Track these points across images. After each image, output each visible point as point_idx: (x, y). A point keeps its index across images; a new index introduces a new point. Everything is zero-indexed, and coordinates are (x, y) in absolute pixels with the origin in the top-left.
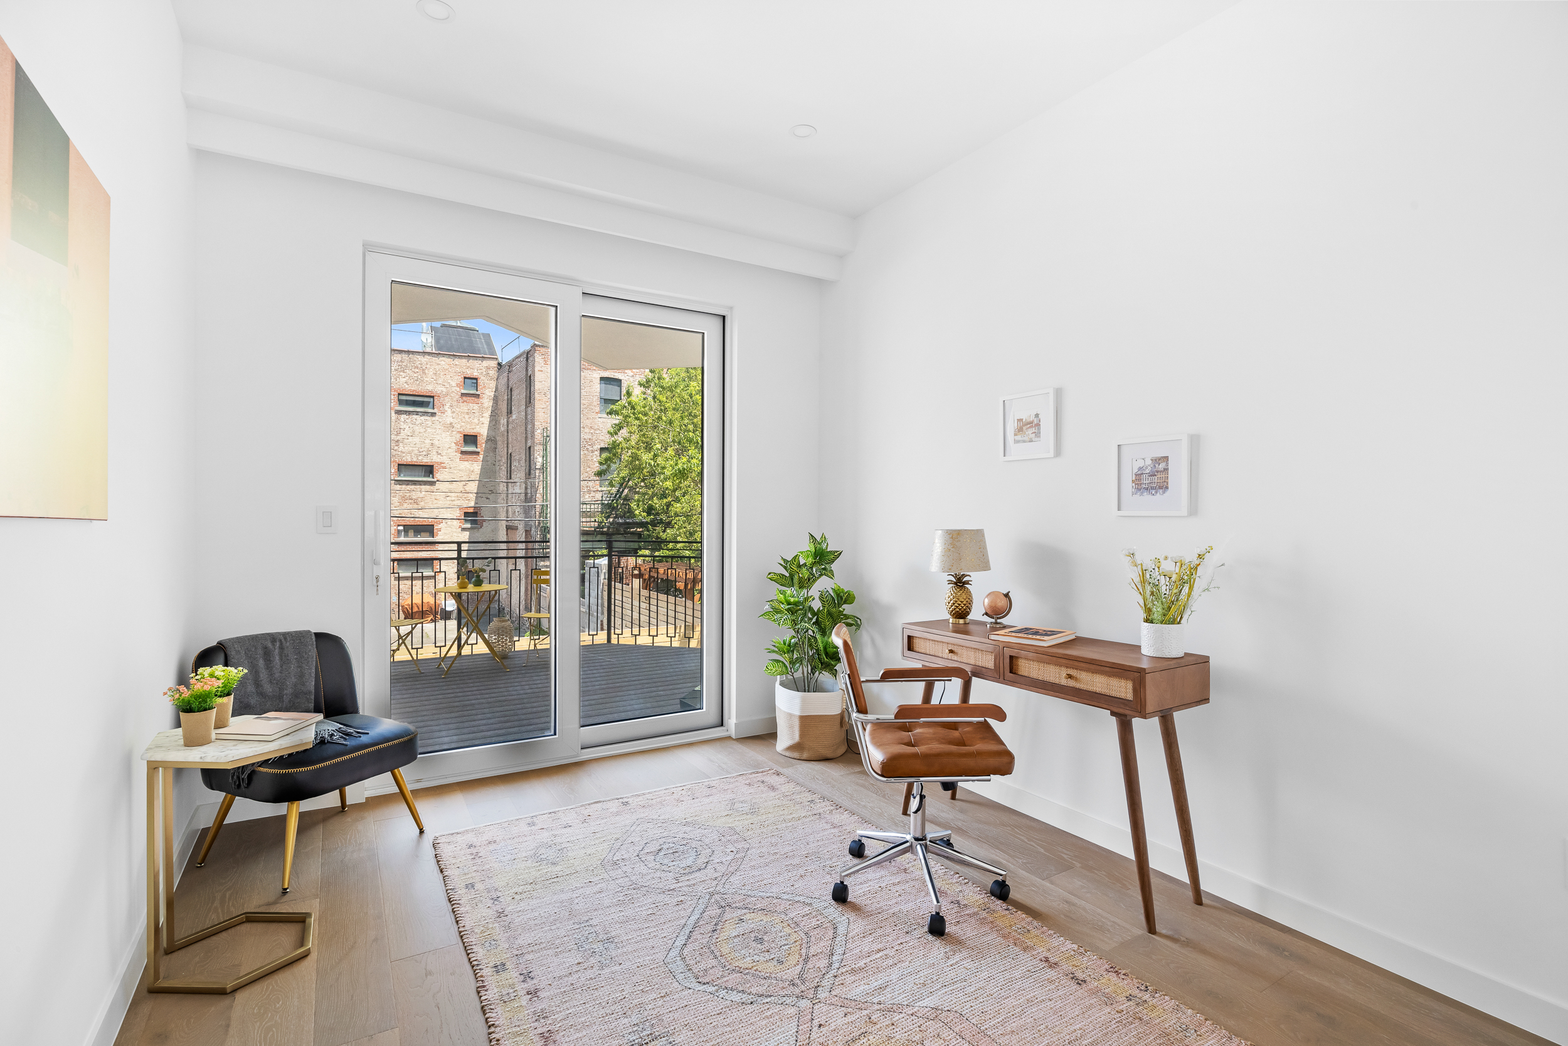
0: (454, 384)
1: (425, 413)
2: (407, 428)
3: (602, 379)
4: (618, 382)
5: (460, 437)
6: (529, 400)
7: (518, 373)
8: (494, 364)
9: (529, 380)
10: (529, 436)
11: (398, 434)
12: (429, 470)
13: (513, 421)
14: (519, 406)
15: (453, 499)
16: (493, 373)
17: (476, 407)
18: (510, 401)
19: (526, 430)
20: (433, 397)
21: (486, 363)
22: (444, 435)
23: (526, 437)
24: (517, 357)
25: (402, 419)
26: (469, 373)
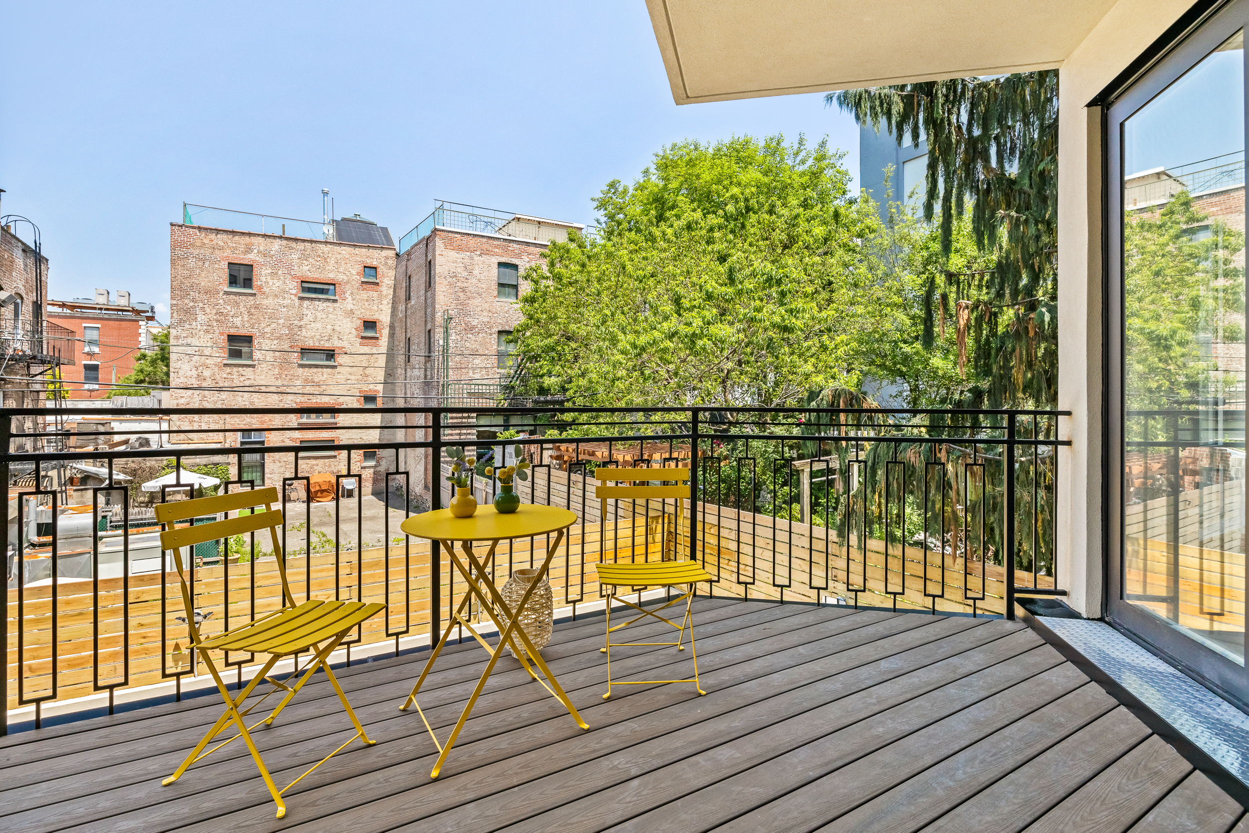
0: (354, 272)
1: (328, 300)
2: (310, 314)
3: (500, 264)
4: (515, 267)
5: (359, 323)
6: (430, 284)
7: (418, 259)
8: (392, 253)
9: (430, 265)
10: (429, 319)
11: (301, 319)
12: (330, 354)
13: (412, 306)
14: (418, 292)
15: (353, 382)
16: (392, 262)
17: (375, 294)
18: (408, 288)
19: (426, 314)
20: (334, 285)
21: (385, 253)
22: (345, 321)
23: (426, 321)
24: (416, 245)
25: (305, 306)
26: (369, 262)
